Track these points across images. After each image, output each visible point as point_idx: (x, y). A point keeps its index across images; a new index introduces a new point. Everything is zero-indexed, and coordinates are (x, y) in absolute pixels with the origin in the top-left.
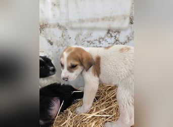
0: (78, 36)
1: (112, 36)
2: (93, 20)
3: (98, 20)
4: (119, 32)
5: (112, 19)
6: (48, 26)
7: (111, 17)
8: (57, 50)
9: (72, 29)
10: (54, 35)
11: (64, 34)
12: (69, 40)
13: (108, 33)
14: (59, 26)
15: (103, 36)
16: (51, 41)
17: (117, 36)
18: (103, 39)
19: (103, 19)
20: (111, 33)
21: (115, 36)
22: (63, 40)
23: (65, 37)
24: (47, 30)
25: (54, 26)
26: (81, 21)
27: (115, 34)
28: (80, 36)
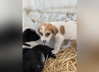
0: (50, 17)
1: (69, 17)
2: (59, 8)
3: (62, 8)
4: (73, 15)
5: (70, 7)
6: (32, 11)
7: (69, 7)
8: (38, 26)
9: (47, 13)
10: (35, 16)
11: (41, 16)
12: (44, 19)
13: (67, 15)
14: (39, 11)
15: (64, 17)
16: (34, 20)
17: (72, 17)
18: (64, 19)
19: (65, 7)
20: (68, 15)
21: (71, 17)
22: (41, 19)
23: (42, 18)
24: (31, 13)
25: (36, 11)
26: (52, 8)
27: (71, 16)
28: (51, 17)
